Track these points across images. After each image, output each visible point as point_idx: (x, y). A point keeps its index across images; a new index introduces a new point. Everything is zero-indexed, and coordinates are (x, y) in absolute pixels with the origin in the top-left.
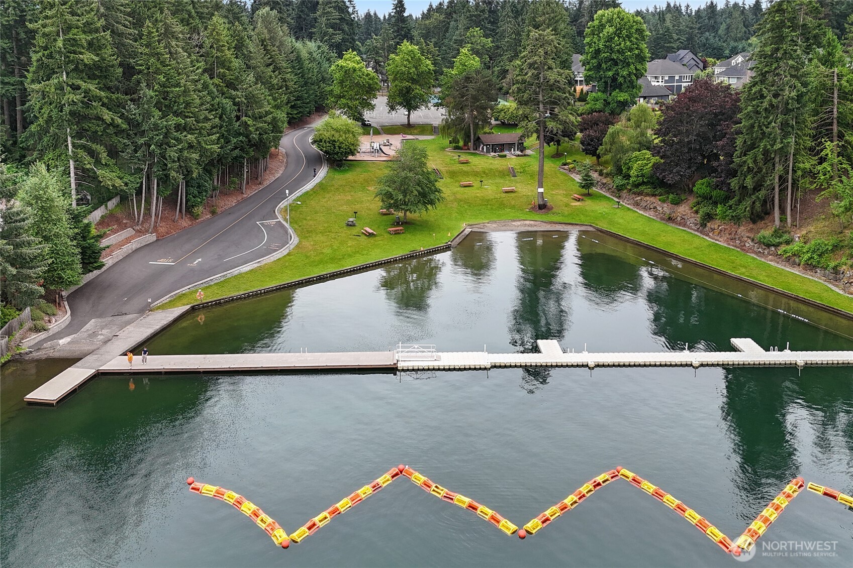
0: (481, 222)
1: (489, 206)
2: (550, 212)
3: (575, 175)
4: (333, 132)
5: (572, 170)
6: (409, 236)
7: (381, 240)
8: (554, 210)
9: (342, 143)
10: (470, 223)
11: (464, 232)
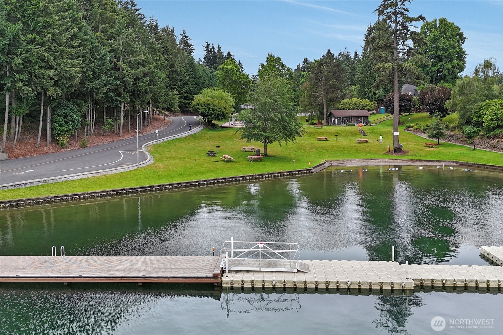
0: (341, 159)
1: (345, 152)
2: (405, 155)
3: (420, 134)
4: (208, 98)
5: (416, 131)
6: (268, 163)
7: (239, 165)
8: (409, 153)
9: (215, 106)
10: (330, 159)
11: (324, 165)
